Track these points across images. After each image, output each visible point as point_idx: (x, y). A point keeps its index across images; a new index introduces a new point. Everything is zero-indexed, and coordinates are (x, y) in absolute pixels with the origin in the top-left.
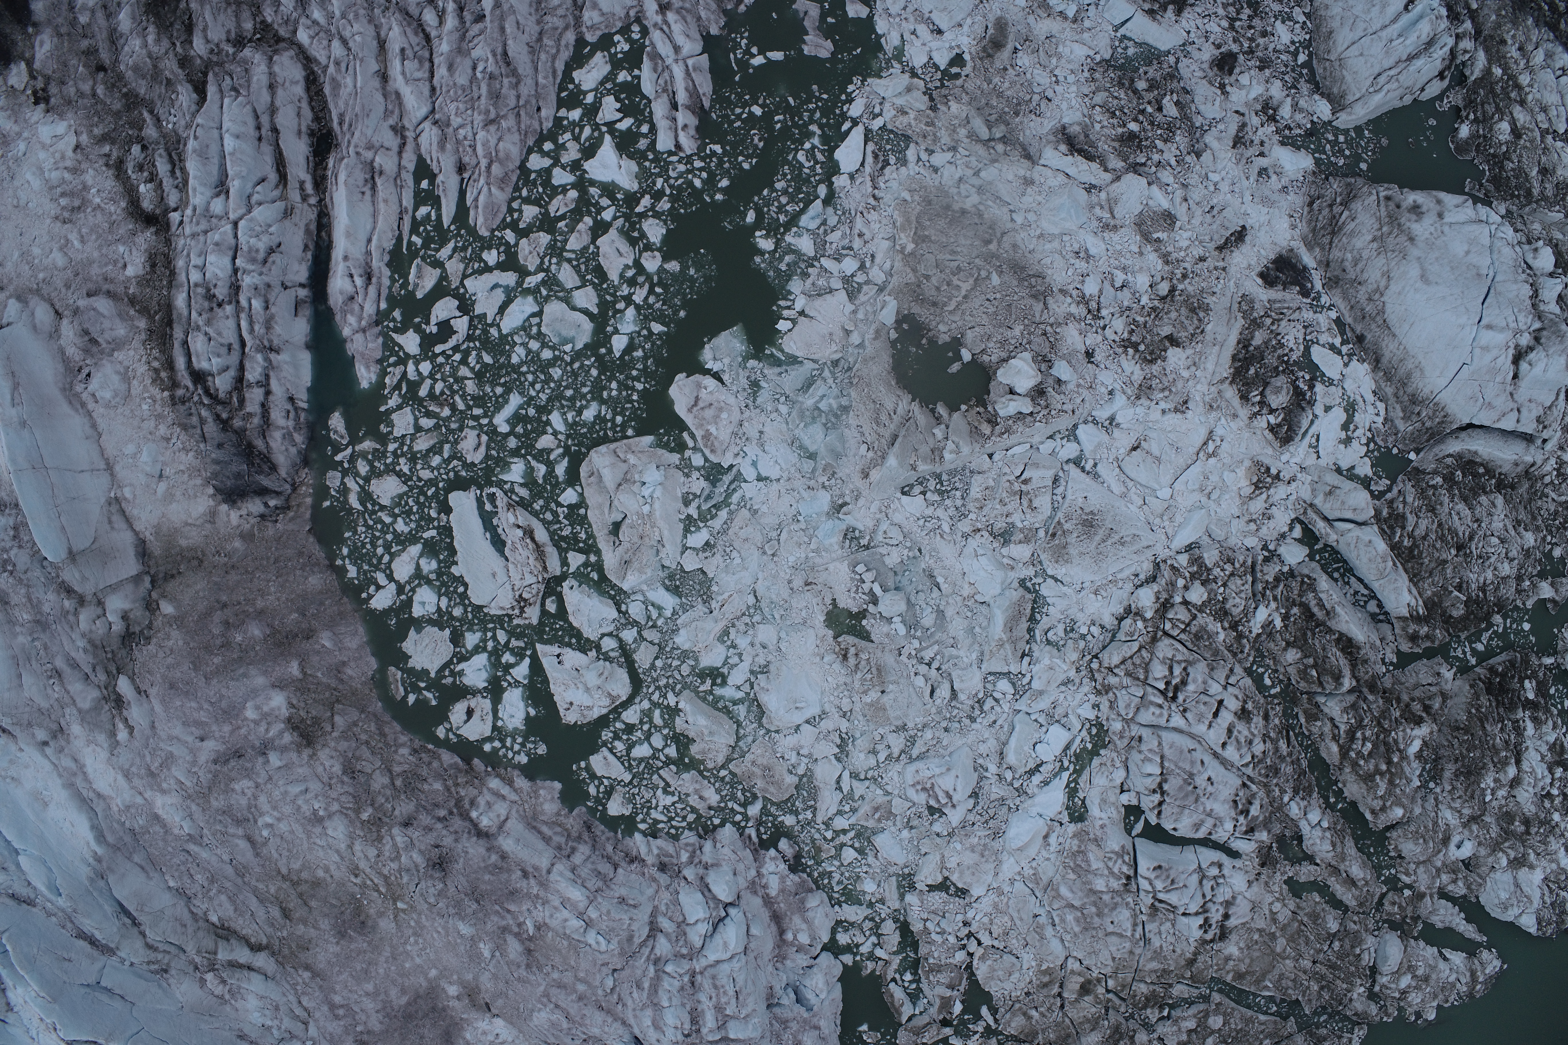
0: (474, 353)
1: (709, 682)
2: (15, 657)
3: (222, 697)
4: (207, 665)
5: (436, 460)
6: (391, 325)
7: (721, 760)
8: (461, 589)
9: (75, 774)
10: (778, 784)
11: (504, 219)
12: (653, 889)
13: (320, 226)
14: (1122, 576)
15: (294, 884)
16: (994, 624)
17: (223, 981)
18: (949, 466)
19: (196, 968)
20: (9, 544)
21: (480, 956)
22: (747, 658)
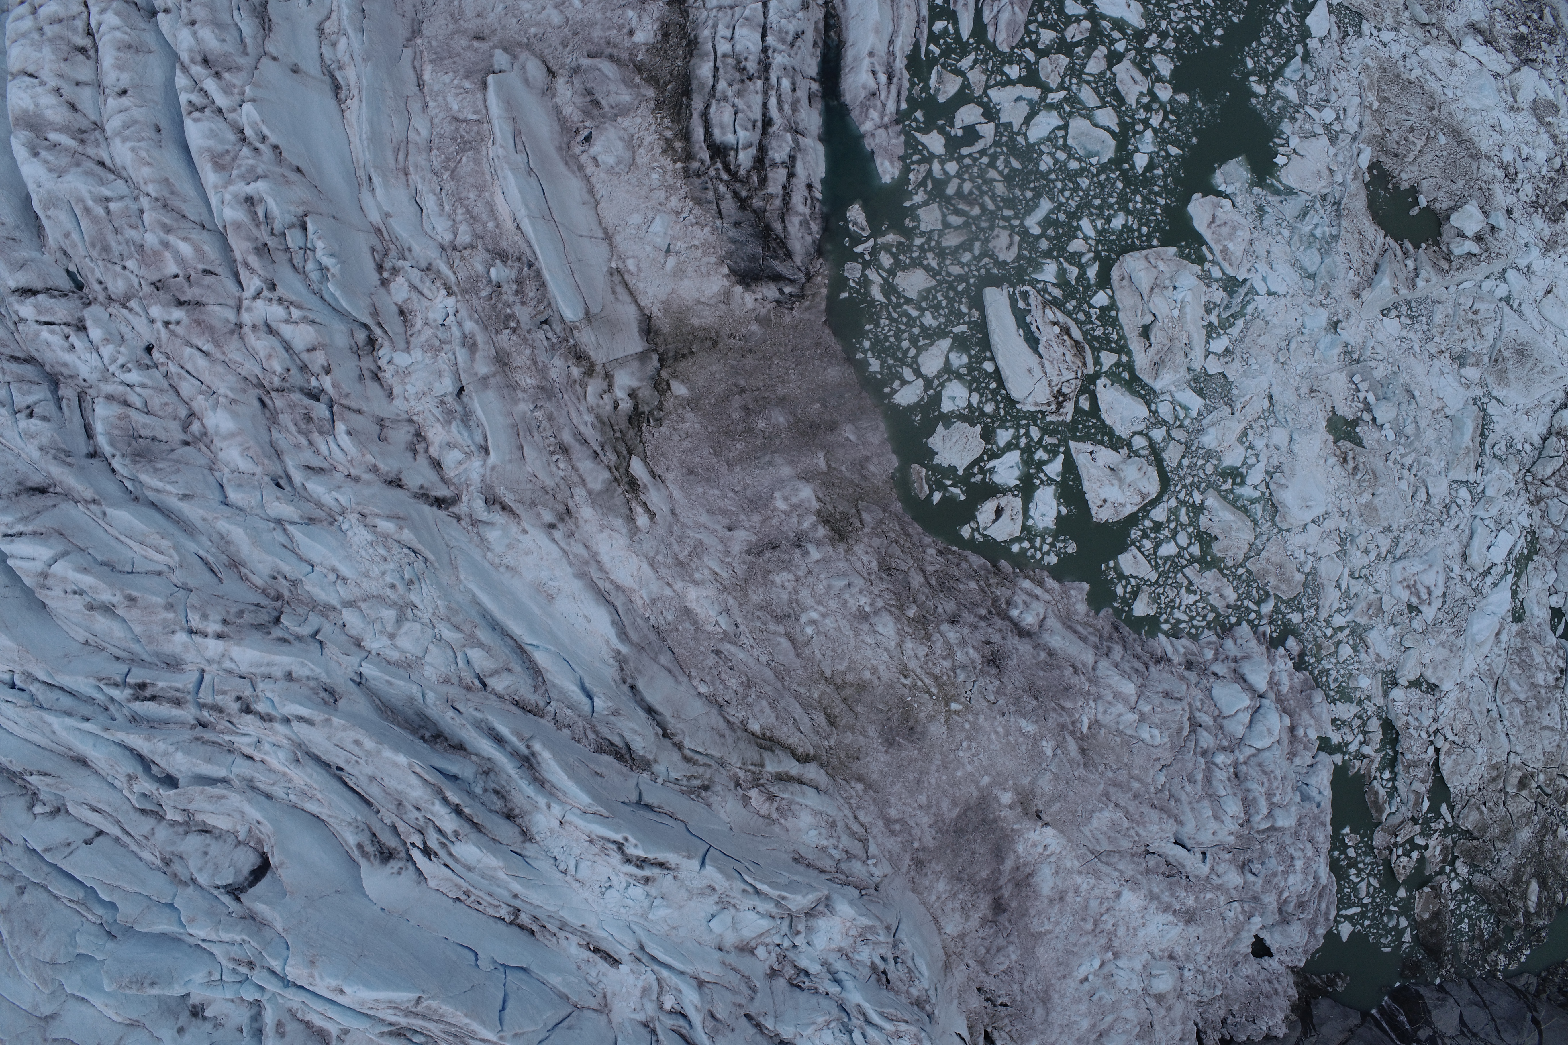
0: (1002, 158)
1: (1230, 481)
2: (515, 426)
3: (746, 486)
4: (730, 450)
5: (966, 257)
6: (914, 124)
7: (1241, 557)
8: (993, 385)
9: (587, 563)
10: (1288, 581)
12: (1185, 687)
13: (827, 26)
14: (1544, 401)
15: (839, 688)
16: (1462, 434)
17: (771, 797)
18: (1418, 294)
19: (738, 784)
20: (511, 299)
21: (1041, 754)
22: (1263, 459)
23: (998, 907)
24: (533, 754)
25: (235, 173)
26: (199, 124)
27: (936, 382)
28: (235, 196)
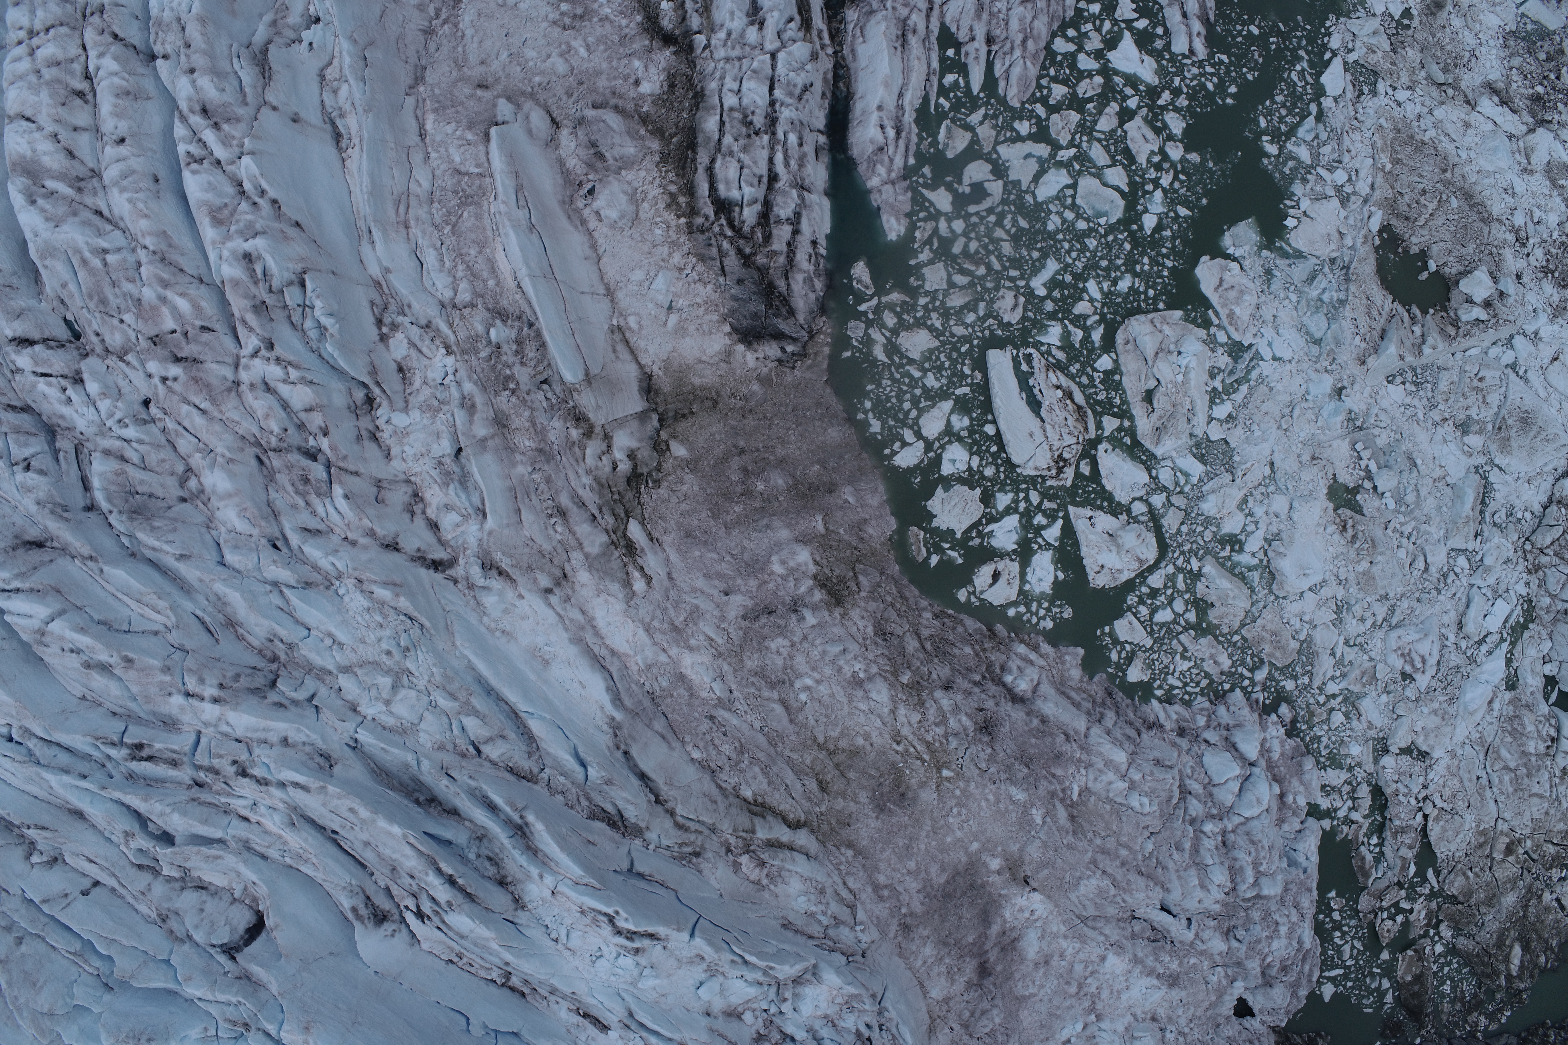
1: (1228, 548)
2: (513, 489)
3: (743, 550)
4: (728, 513)
6: (921, 180)
7: (1237, 625)
8: (994, 449)
9: (582, 628)
10: (1283, 649)
11: (1034, 94)
12: (1176, 754)
13: (836, 77)
14: (1546, 469)
15: (831, 753)
16: (1463, 503)
17: (762, 864)
18: (1424, 361)
19: (729, 850)
20: (511, 359)
21: (1031, 822)
22: (1262, 526)
23: (984, 970)
24: (527, 824)
25: (233, 228)
26: (197, 177)
27: (937, 445)
28: (233, 252)
